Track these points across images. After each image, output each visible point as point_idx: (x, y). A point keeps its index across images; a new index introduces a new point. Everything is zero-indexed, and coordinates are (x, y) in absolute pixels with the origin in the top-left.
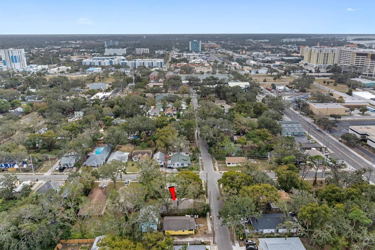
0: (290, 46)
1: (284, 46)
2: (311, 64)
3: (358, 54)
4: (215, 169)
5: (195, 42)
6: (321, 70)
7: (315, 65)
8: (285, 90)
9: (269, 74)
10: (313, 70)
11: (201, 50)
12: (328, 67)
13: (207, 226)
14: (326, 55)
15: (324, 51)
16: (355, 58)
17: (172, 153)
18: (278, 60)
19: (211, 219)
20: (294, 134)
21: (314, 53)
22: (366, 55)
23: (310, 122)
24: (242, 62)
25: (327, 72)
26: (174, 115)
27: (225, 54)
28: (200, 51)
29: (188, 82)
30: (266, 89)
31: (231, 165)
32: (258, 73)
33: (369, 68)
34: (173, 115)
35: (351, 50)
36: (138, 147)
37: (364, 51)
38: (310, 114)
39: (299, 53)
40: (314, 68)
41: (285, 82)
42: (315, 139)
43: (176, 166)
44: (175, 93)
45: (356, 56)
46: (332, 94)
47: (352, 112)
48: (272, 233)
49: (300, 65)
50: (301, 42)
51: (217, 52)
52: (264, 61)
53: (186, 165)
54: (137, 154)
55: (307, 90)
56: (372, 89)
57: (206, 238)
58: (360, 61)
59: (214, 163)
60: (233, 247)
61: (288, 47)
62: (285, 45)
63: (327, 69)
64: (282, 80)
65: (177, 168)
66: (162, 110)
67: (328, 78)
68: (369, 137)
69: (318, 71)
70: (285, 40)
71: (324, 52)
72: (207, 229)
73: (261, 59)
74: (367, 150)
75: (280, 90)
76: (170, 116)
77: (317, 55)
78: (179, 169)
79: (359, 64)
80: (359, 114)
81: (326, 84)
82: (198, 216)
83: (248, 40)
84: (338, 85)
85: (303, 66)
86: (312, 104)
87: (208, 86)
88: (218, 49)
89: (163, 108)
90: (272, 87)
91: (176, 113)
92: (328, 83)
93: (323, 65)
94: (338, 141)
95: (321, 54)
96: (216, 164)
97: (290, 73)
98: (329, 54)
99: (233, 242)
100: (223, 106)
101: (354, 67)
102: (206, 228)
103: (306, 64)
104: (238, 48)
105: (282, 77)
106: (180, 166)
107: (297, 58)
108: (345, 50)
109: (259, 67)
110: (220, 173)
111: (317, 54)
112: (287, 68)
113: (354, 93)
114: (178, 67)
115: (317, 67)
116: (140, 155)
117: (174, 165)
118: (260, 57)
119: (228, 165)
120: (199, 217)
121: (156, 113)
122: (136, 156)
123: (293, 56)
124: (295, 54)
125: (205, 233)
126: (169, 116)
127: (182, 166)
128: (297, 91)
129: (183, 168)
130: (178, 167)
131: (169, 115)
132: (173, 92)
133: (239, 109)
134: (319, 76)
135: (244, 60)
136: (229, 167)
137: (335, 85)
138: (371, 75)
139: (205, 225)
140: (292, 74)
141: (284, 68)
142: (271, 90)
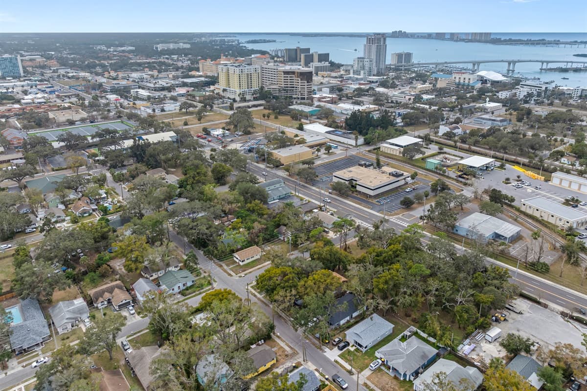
0: (175, 57)
1: (167, 58)
2: (232, 89)
3: (286, 73)
4: (230, 275)
5: (6, 59)
6: (248, 97)
7: (238, 92)
8: (224, 136)
9: (184, 110)
10: (238, 99)
11: (24, 72)
12: (255, 93)
13: (282, 347)
14: (249, 76)
15: (246, 70)
16: (283, 78)
17: (154, 274)
18: (178, 86)
19: (278, 337)
20: (281, 197)
21: (234, 74)
22: (293, 73)
23: (285, 176)
24: (123, 92)
25: (255, 99)
26: (94, 210)
27: (78, 78)
28: (22, 74)
29: (62, 144)
30: (199, 137)
31: (246, 262)
32: (165, 111)
33: (300, 89)
34: (91, 211)
35: (275, 67)
36: (82, 283)
37: (290, 69)
38: (278, 165)
39: (198, 70)
40: (237, 94)
41: (213, 121)
42: (307, 198)
43: (176, 290)
44: (53, 170)
45: (283, 76)
46: (283, 133)
47: (319, 154)
48: (348, 321)
49: (215, 92)
50: (185, 48)
51: (59, 76)
52: (159, 87)
53: (189, 284)
54: (101, 294)
55: (251, 130)
56: (316, 117)
57: (292, 360)
58: (289, 81)
59: (221, 266)
60: (325, 354)
61: (172, 59)
62: (167, 56)
63: (253, 95)
64: (207, 118)
65: (179, 293)
66: (62, 207)
67: (262, 108)
68: (357, 183)
69: (244, 100)
70: (160, 47)
71: (246, 72)
72: (284, 351)
73: (152, 85)
74: (359, 196)
75: (218, 136)
76: (87, 214)
77: (238, 78)
78: (182, 293)
79: (289, 86)
80: (325, 154)
81: (266, 118)
82: (262, 341)
83: (99, 47)
84: (279, 117)
85: (221, 93)
86: (275, 152)
87: (113, 147)
88: (57, 69)
89: (63, 203)
90: (204, 133)
91: (96, 207)
92: (268, 117)
93: (248, 90)
94: (327, 194)
95: (243, 75)
96: (225, 267)
97: (212, 107)
98: (252, 75)
99: (321, 349)
100: (163, 177)
101: (284, 90)
102: (282, 350)
103: (224, 90)
104: (95, 66)
105: (205, 114)
106: (182, 288)
107: (203, 79)
108: (267, 67)
109: (161, 100)
110: (239, 277)
111: (238, 76)
112: (202, 99)
113: (306, 127)
114: (7, 114)
115: (240, 94)
116: (107, 295)
117: (173, 290)
118: (145, 80)
119: (241, 264)
120: (265, 341)
121: (60, 217)
122: (101, 299)
123: (193, 77)
124: (193, 73)
125: (287, 356)
126: (85, 215)
127: (185, 288)
128: (240, 134)
129: (187, 289)
130: (179, 290)
131: (85, 213)
132: (48, 168)
133: (196, 178)
134: (249, 107)
135: (124, 89)
136: (244, 265)
137: (276, 118)
138: (304, 99)
139: (278, 347)
140: (215, 107)
141: (198, 98)
142: (206, 138)
